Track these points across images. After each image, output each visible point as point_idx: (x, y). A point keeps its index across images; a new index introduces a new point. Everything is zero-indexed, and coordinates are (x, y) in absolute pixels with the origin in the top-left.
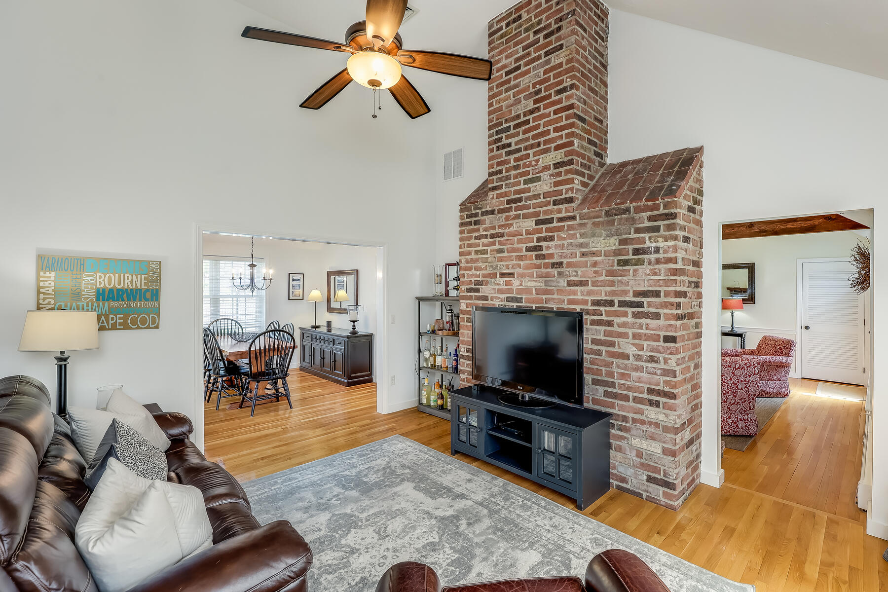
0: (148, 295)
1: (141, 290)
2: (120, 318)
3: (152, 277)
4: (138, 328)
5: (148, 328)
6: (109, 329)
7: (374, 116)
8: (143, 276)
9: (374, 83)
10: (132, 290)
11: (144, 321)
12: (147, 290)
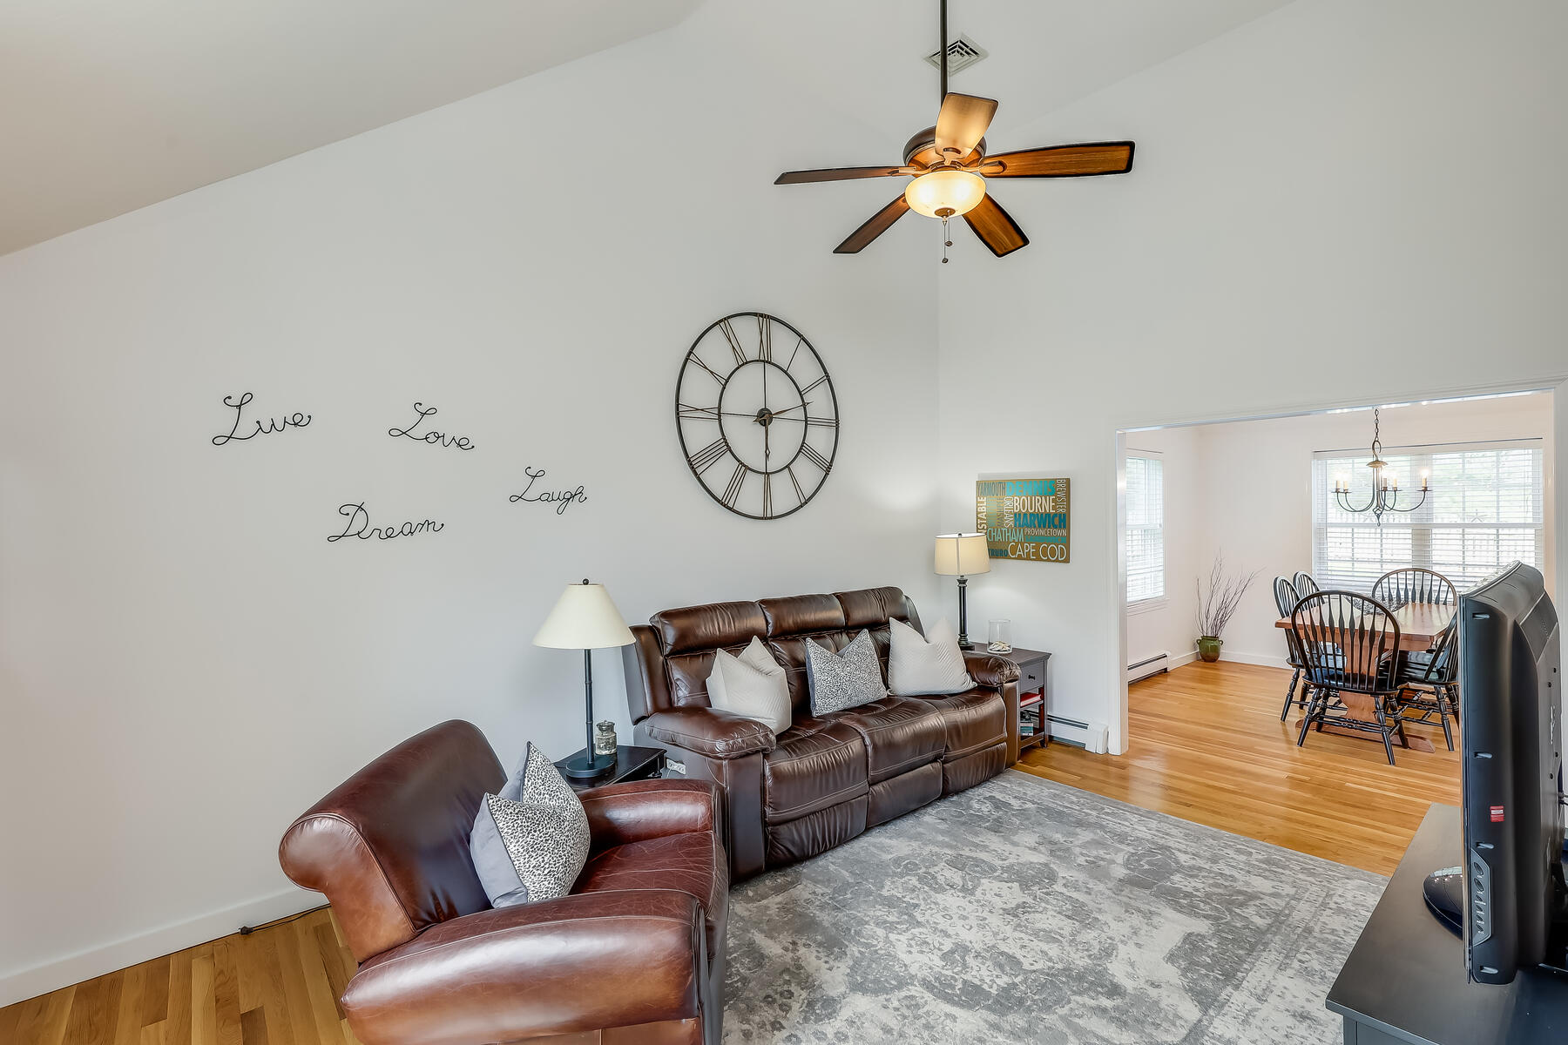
0: (1056, 521)
1: (1049, 514)
2: (1033, 547)
3: (1059, 498)
4: (1049, 560)
5: (1057, 561)
6: (1024, 559)
7: (945, 261)
8: (1051, 498)
9: (945, 212)
10: (1042, 514)
11: (1053, 553)
12: (1055, 515)
